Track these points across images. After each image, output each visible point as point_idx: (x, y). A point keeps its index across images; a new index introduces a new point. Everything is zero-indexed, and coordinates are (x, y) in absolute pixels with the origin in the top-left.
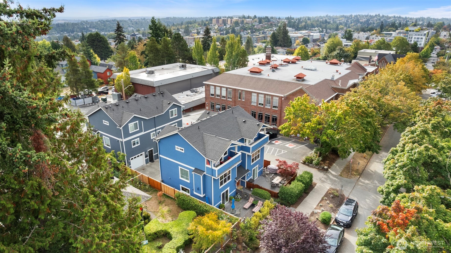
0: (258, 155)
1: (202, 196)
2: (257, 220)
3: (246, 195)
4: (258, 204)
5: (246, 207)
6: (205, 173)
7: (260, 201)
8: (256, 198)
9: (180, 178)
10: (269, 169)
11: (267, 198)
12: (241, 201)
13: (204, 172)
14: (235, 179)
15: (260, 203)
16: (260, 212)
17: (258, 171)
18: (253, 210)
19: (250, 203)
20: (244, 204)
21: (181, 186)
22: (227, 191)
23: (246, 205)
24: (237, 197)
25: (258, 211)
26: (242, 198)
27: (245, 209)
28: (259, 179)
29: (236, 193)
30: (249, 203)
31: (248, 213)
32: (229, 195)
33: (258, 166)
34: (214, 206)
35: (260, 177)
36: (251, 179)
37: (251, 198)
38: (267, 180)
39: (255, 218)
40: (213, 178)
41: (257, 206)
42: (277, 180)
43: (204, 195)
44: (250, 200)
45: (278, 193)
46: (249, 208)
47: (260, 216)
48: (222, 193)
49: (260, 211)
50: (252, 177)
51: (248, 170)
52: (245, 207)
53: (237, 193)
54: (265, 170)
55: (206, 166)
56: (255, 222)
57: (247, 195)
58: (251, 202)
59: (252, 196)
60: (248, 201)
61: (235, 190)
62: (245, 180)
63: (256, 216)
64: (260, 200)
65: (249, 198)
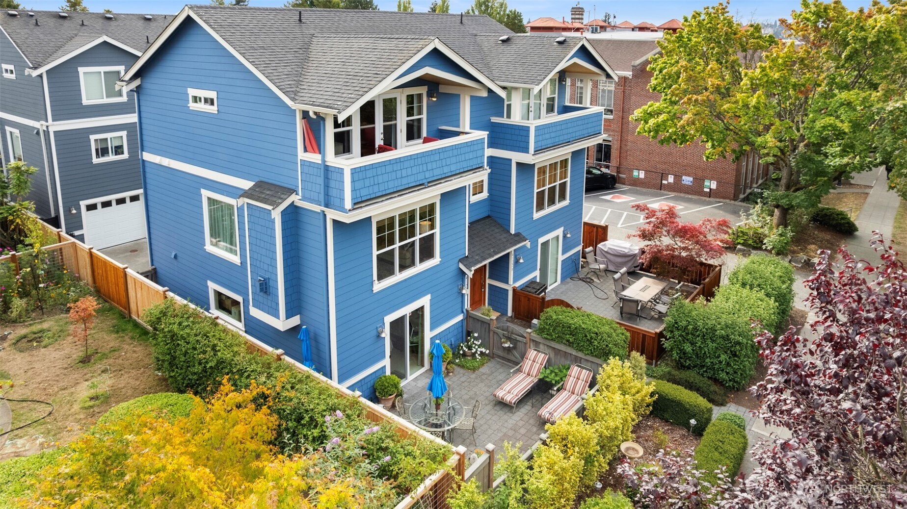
0: (563, 186)
1: (282, 324)
2: (566, 464)
3: (509, 339)
4: (570, 383)
5: (510, 398)
6: (294, 198)
7: (575, 370)
8: (557, 351)
9: (209, 248)
10: (605, 253)
11: (615, 349)
12: (484, 369)
13: (292, 191)
14: (461, 261)
15: (577, 375)
16: (585, 418)
17: (561, 258)
18: (544, 412)
19: (529, 379)
20: (500, 384)
21: (212, 286)
22: (418, 315)
23: (508, 386)
24: (470, 348)
25: (573, 413)
26: (491, 356)
27: (502, 404)
28: (564, 287)
29: (466, 331)
30: (521, 376)
31: (515, 429)
32: (428, 334)
33: (559, 232)
34: (341, 380)
35: (571, 284)
36: (532, 282)
37: (532, 354)
38: (600, 294)
39: (555, 453)
40: (335, 222)
41: (564, 394)
42: (644, 289)
43: (295, 321)
44: (527, 365)
45: (661, 335)
46: (522, 401)
47: (585, 444)
48: (389, 319)
49: (581, 413)
50: (537, 273)
51: (519, 237)
52: (500, 394)
53: (469, 334)
54: (590, 257)
55: (302, 155)
56: (560, 479)
57: (515, 342)
58: (534, 372)
59: (537, 344)
60: (519, 371)
61: (460, 317)
62: (507, 282)
63: (565, 443)
64: (577, 361)
65: (523, 356)
